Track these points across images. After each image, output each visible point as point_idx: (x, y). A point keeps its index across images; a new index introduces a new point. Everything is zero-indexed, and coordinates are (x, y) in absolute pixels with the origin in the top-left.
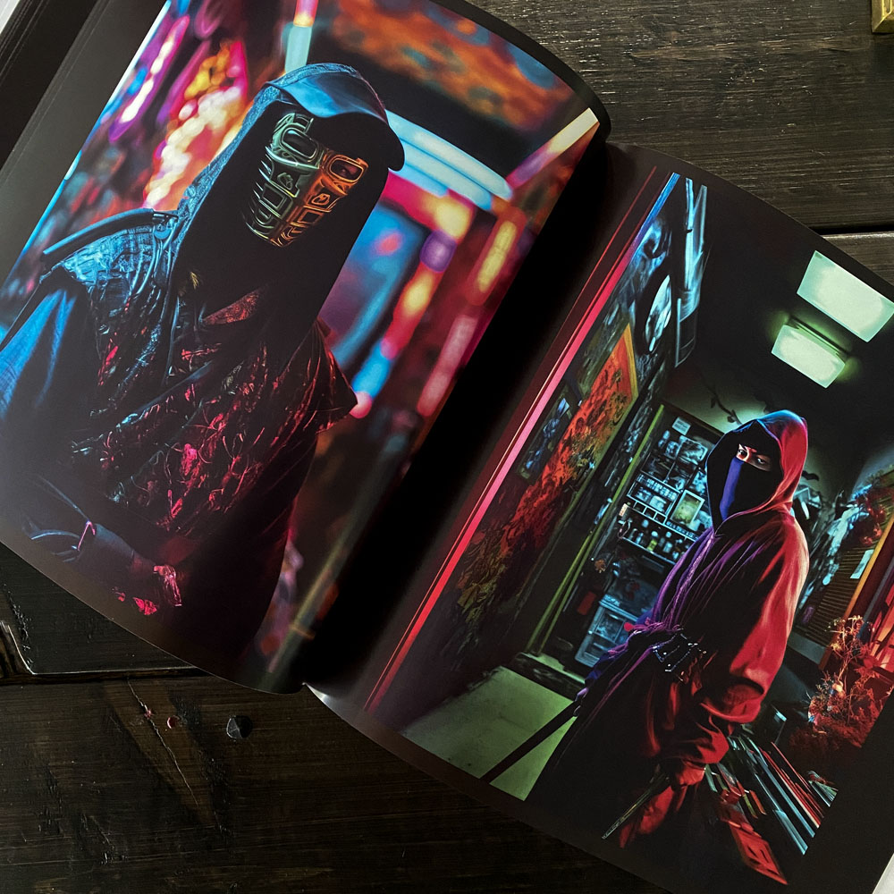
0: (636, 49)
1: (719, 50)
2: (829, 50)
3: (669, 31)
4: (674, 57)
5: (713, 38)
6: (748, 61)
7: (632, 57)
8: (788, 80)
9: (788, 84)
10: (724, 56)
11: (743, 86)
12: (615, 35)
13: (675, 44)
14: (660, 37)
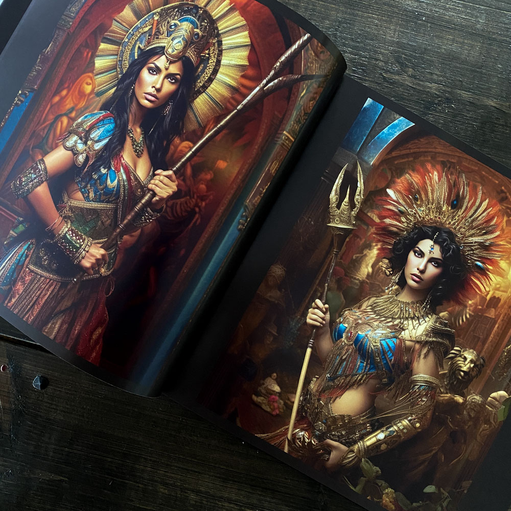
0: (387, 71)
1: (433, 87)
2: (495, 107)
3: (408, 67)
4: (406, 83)
5: (432, 79)
6: (447, 99)
7: (382, 75)
8: (467, 116)
9: (465, 119)
10: (434, 92)
11: (440, 112)
12: (376, 60)
13: (409, 76)
14: (402, 69)
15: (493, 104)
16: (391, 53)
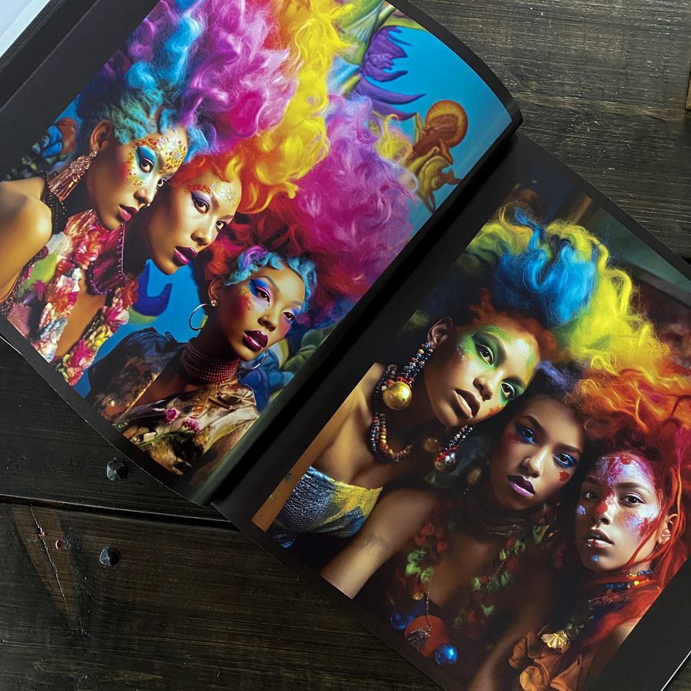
1: (567, 102)
2: (651, 116)
3: (531, 80)
4: (531, 101)
5: (563, 92)
6: (587, 114)
8: (616, 134)
9: (615, 137)
10: (569, 107)
11: (580, 133)
13: (533, 91)
14: (523, 85)
15: (647, 112)
16: (506, 65)
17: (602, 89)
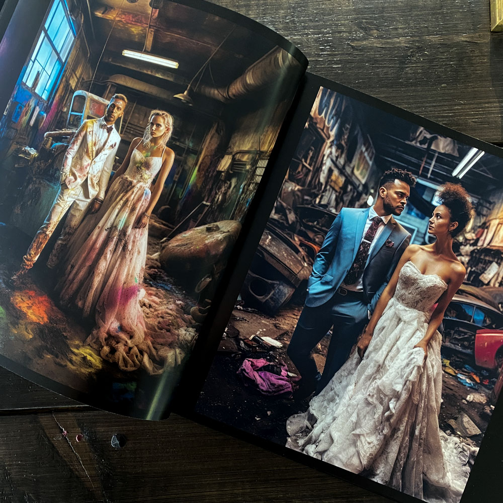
0: (353, 40)
1: (402, 41)
2: (466, 41)
3: (372, 30)
4: (375, 45)
5: (398, 34)
6: (418, 47)
7: (350, 45)
8: (442, 59)
10: (404, 45)
11: (416, 63)
12: (340, 32)
13: (375, 38)
14: (366, 34)
15: (463, 39)
16: (352, 22)
17: (426, 27)
